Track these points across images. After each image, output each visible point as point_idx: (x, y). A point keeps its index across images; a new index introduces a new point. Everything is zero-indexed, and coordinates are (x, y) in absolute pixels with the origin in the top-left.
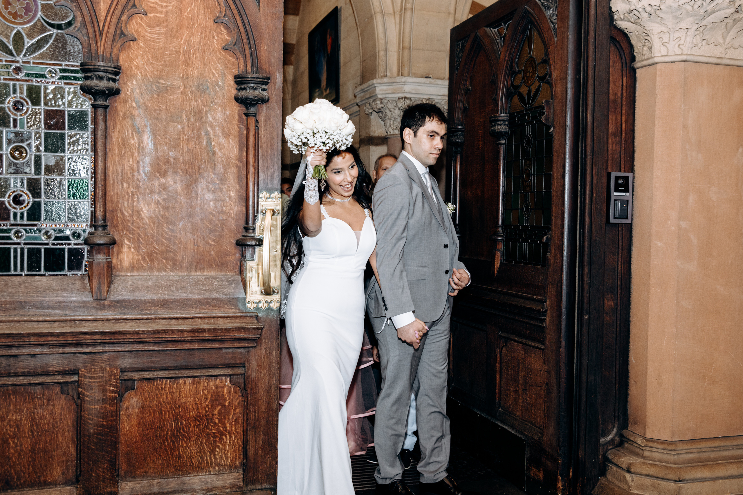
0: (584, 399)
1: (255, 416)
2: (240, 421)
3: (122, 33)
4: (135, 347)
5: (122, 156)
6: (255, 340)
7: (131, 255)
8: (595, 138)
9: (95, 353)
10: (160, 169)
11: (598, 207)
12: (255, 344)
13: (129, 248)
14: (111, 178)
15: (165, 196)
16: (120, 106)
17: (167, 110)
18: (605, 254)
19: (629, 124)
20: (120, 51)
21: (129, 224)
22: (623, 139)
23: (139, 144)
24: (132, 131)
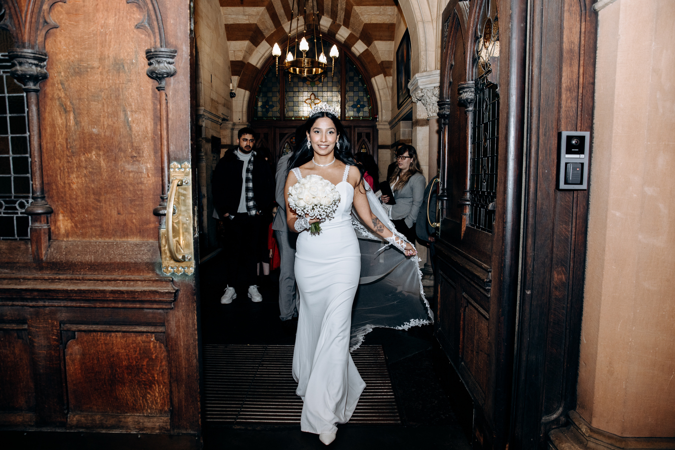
0: (523, 378)
1: (177, 370)
2: (166, 372)
3: (46, 22)
4: (69, 304)
5: (53, 135)
6: (171, 303)
7: (66, 223)
8: (542, 94)
9: (38, 307)
10: (85, 145)
11: (545, 171)
12: (173, 306)
13: (63, 216)
14: (45, 155)
15: (91, 170)
16: (48, 89)
17: (88, 90)
18: (554, 224)
19: (587, 76)
20: (45, 39)
21: (63, 195)
22: (580, 94)
23: (67, 123)
24: (60, 111)
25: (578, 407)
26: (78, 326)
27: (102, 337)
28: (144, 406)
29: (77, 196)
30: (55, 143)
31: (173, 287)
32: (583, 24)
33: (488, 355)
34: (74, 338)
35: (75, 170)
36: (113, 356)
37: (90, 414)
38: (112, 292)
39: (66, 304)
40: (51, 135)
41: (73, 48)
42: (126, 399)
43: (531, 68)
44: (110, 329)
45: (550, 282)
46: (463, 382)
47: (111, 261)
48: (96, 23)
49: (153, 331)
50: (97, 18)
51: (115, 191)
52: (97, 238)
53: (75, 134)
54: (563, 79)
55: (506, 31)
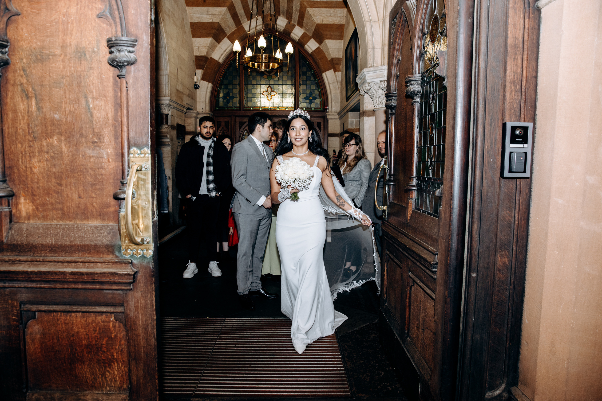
0: (468, 356)
1: (135, 349)
2: (125, 351)
3: (7, 9)
4: (30, 285)
5: (15, 120)
6: (130, 284)
7: (27, 206)
8: (488, 86)
10: (47, 130)
11: (490, 160)
12: (132, 287)
13: (25, 199)
14: (7, 139)
15: (52, 154)
16: (10, 75)
17: (50, 76)
18: (498, 210)
19: (531, 70)
20: (7, 25)
21: (24, 179)
22: (523, 87)
23: (28, 108)
24: (22, 97)
25: (519, 384)
26: (39, 306)
27: (62, 317)
28: (103, 383)
29: (38, 180)
30: (16, 127)
31: (132, 269)
32: (527, 20)
33: (435, 334)
34: (34, 318)
35: (37, 154)
36: (73, 336)
37: (49, 392)
38: (72, 273)
39: (26, 285)
40: (12, 120)
41: (35, 35)
42: (86, 377)
43: (477, 61)
44: (70, 310)
45: (495, 265)
46: (409, 357)
47: (72, 244)
48: (58, 12)
49: (112, 311)
50: (59, 7)
51: (76, 175)
52: (58, 221)
53: (37, 120)
54: (508, 72)
55: (453, 26)
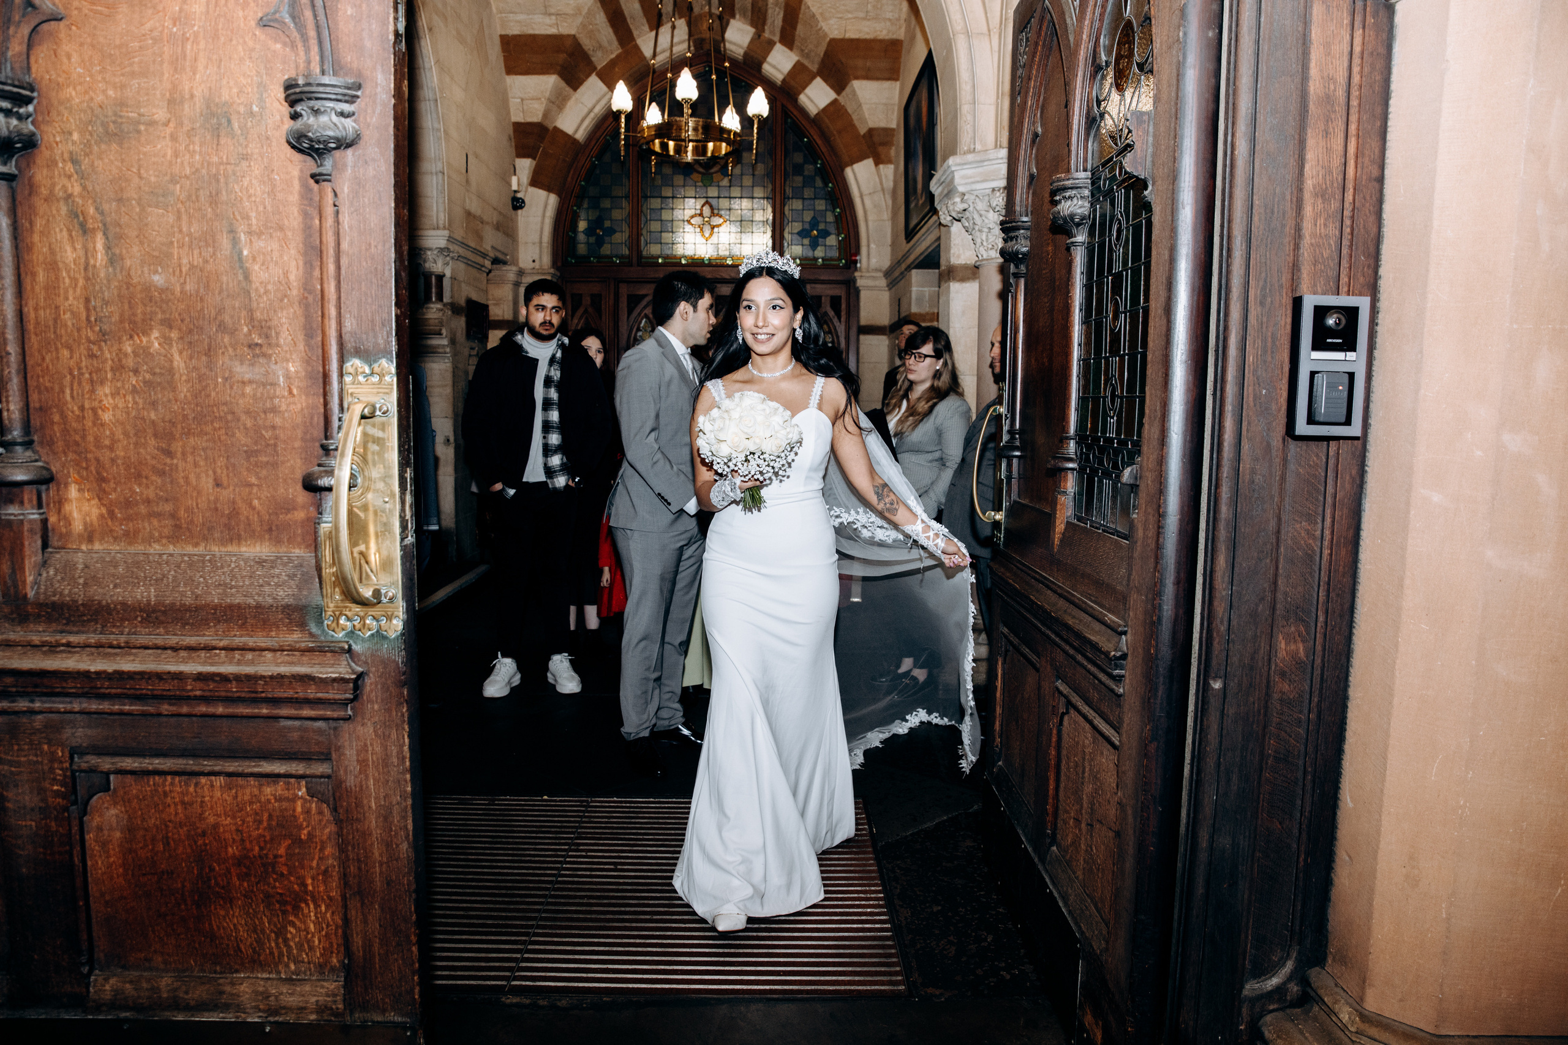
0: (1200, 890)
1: (359, 869)
2: (334, 873)
3: (29, 3)
4: (94, 706)
5: (52, 288)
6: (347, 705)
7: (86, 507)
8: (1256, 202)
9: (16, 713)
10: (134, 315)
11: (1261, 392)
12: (350, 712)
13: (79, 490)
14: (33, 336)
15: (148, 376)
16: (40, 175)
17: (141, 178)
18: (1279, 519)
19: (1366, 160)
20: (30, 46)
21: (77, 438)
22: (1347, 205)
23: (87, 258)
24: (69, 230)
25: (1330, 960)
26: (116, 759)
27: (175, 787)
28: (281, 954)
29: (114, 441)
30: (57, 308)
31: (351, 667)
32: (1358, 33)
33: (1118, 834)
34: (106, 788)
35: (109, 376)
36: (204, 834)
37: (146, 974)
38: (201, 677)
39: (84, 705)
40: (47, 288)
41: (100, 72)
42: (236, 938)
43: (1229, 138)
44: (196, 768)
45: (1270, 660)
46: (1056, 894)
47: (198, 602)
48: (158, 12)
49: (301, 772)
51: (209, 429)
52: (163, 545)
53: (109, 288)
54: (1307, 167)
55: (1170, 48)
